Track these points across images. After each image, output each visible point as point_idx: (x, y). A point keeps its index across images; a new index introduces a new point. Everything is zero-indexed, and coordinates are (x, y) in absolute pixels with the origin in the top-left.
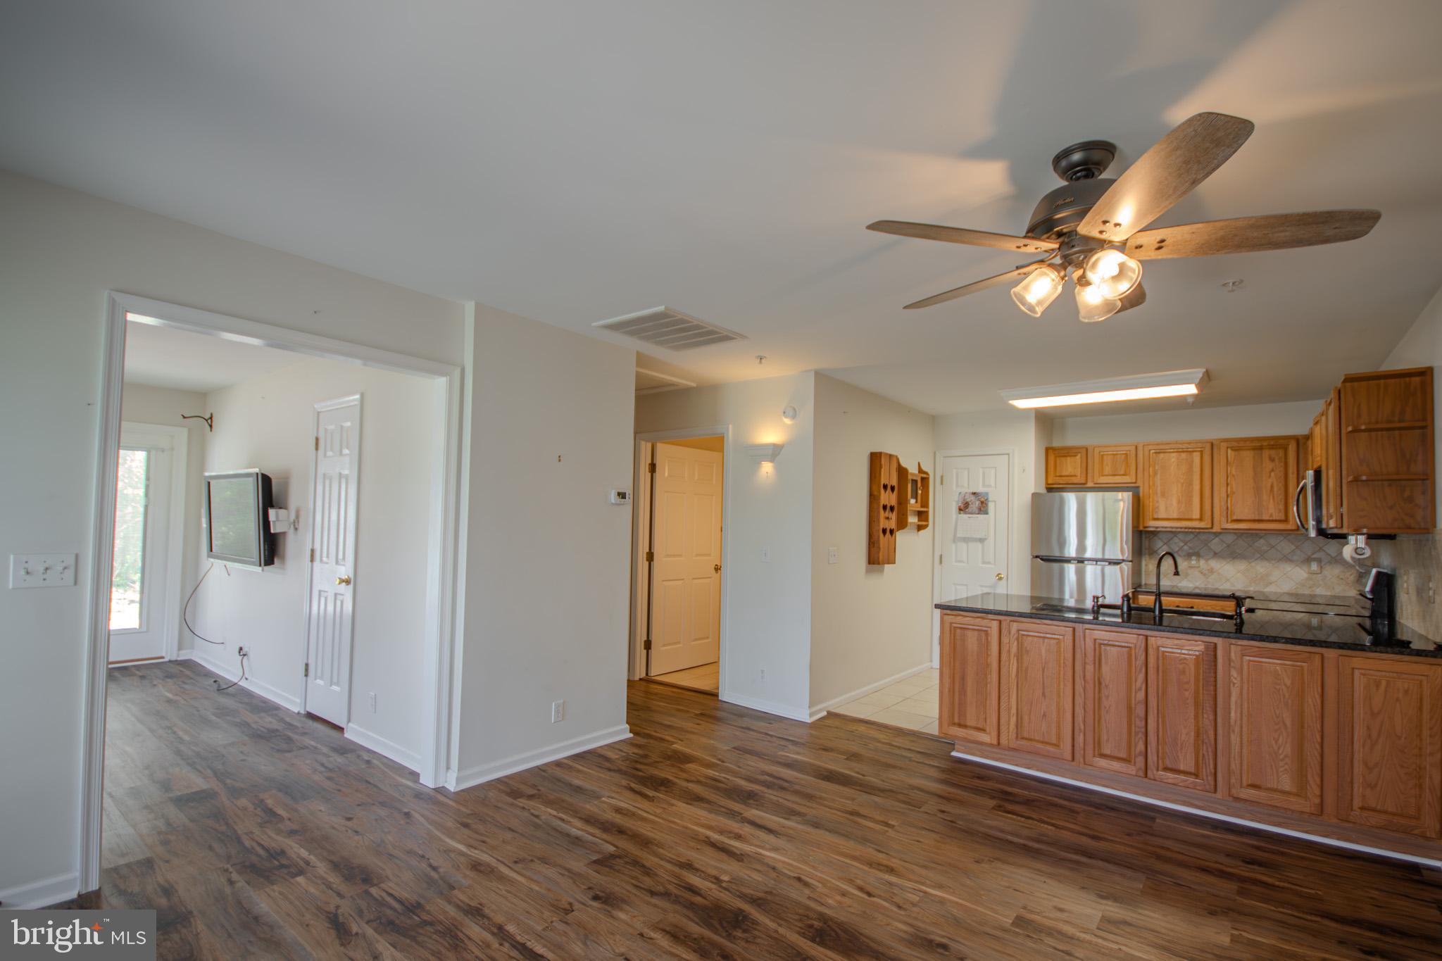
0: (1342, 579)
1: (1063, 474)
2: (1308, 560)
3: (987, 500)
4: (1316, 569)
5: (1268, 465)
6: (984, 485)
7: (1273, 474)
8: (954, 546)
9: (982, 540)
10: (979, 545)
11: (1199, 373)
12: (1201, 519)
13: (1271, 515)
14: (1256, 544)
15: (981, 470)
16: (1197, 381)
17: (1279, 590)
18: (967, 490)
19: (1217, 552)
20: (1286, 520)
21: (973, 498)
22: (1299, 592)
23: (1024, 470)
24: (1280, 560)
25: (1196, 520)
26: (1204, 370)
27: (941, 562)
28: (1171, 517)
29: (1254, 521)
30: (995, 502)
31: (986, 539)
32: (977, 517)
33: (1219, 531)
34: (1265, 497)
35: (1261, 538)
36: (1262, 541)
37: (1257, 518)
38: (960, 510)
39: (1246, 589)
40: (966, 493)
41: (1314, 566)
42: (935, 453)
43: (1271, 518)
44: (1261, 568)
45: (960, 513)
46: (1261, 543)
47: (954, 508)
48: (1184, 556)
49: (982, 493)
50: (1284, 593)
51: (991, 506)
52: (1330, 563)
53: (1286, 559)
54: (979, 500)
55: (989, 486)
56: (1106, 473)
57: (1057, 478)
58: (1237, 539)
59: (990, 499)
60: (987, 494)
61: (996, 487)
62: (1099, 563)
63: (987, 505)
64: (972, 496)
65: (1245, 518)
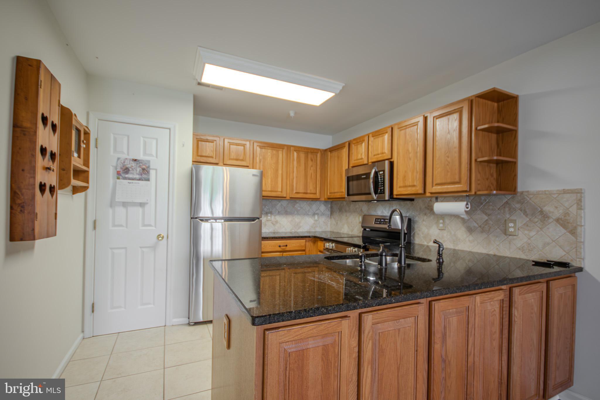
0: (325, 223)
1: (204, 154)
2: (314, 214)
3: (149, 167)
4: (317, 218)
5: (310, 163)
6: (145, 154)
7: (312, 168)
8: (111, 211)
9: (142, 205)
10: (140, 209)
11: (339, 86)
12: (281, 192)
13: (311, 191)
14: (296, 206)
15: (142, 138)
16: (338, 92)
17: (303, 231)
18: (127, 157)
19: (280, 211)
20: (316, 194)
21: (133, 164)
22: (311, 231)
24: (305, 214)
25: (279, 192)
26: (344, 85)
27: (95, 228)
29: (304, 193)
30: (156, 170)
31: (147, 203)
32: (139, 183)
33: (289, 199)
34: (309, 181)
35: (297, 203)
37: (305, 192)
38: (118, 173)
39: (291, 231)
40: (126, 159)
41: (316, 217)
42: (88, 114)
43: (311, 192)
44: (297, 219)
45: (118, 178)
46: (297, 206)
47: (111, 172)
48: (265, 214)
49: (143, 160)
50: (306, 232)
51: (152, 173)
52: (321, 215)
53: (306, 214)
54: (140, 166)
55: (151, 155)
56: (232, 157)
57: (199, 157)
58: (288, 204)
59: (151, 167)
60: (149, 161)
61: (157, 157)
63: (148, 172)
64: (132, 162)
65: (301, 191)
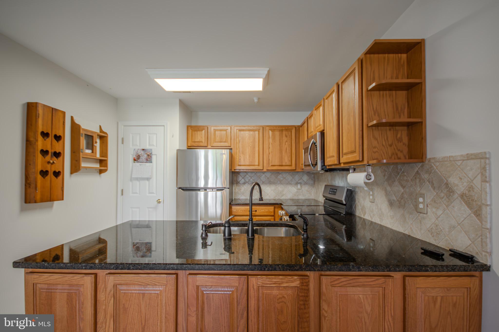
0: (308, 191)
1: (196, 141)
2: (297, 183)
3: (151, 153)
4: (299, 187)
5: (285, 139)
6: (150, 145)
7: (287, 143)
8: (131, 183)
9: (148, 179)
10: (147, 182)
11: (265, 71)
12: (258, 165)
13: (286, 163)
14: (278, 177)
15: (148, 135)
16: (264, 76)
17: (287, 198)
18: (139, 148)
19: (264, 181)
20: (291, 165)
21: (142, 152)
22: (294, 198)
23: (173, 136)
24: (287, 184)
25: (256, 165)
26: (268, 69)
27: (122, 194)
28: (246, 164)
29: (280, 166)
30: (156, 155)
31: (151, 178)
32: (146, 165)
33: (266, 171)
34: (284, 154)
35: (280, 174)
36: (281, 175)
37: (281, 164)
38: (135, 160)
39: (275, 198)
40: (138, 149)
41: (299, 186)
42: (118, 123)
43: (286, 164)
44: (280, 188)
45: (134, 162)
46: (280, 177)
47: (131, 159)
48: (251, 184)
49: (148, 150)
50: (288, 199)
51: (154, 158)
52: (304, 184)
53: (289, 183)
54: (146, 154)
55: (153, 145)
56: (217, 141)
57: (193, 143)
58: (271, 175)
59: (153, 153)
60: (151, 150)
61: (156, 146)
62: (214, 190)
63: (151, 157)
64: (142, 151)
65: (276, 164)
